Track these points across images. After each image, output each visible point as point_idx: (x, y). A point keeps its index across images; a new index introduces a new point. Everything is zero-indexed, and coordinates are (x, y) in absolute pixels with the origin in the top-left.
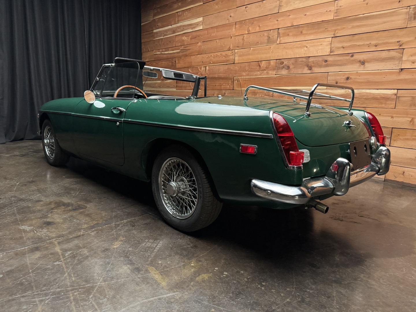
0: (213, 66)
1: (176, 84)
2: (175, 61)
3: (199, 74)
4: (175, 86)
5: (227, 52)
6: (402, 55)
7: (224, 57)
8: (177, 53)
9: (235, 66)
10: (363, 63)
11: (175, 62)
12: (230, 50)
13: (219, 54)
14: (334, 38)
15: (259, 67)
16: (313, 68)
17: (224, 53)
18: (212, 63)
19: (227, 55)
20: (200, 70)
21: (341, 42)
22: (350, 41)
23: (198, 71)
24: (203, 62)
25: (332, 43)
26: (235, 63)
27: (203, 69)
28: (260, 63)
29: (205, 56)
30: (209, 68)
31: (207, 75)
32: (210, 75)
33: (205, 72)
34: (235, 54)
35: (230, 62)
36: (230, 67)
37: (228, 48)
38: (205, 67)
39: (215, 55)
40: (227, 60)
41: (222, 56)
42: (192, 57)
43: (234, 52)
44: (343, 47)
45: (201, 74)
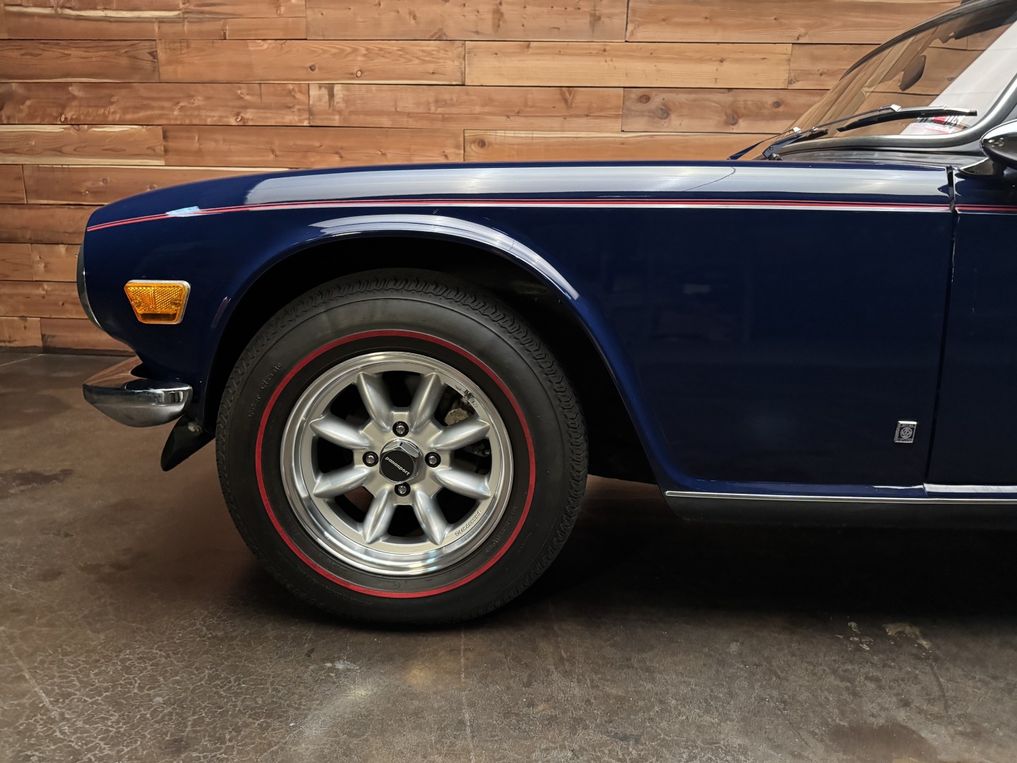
0: (364, 88)
1: (164, 143)
2: (153, 54)
3: (297, 107)
4: (160, 149)
5: (432, 46)
7: (417, 61)
8: (161, 21)
9: (467, 94)
11: (151, 58)
12: (444, 38)
13: (394, 46)
14: (796, 46)
15: (563, 105)
16: (740, 120)
17: (415, 47)
18: (359, 74)
19: (433, 54)
20: (299, 96)
21: (815, 59)
22: (839, 58)
23: (288, 98)
24: (312, 68)
25: (792, 59)
26: (466, 84)
27: (316, 94)
28: (567, 92)
29: (322, 49)
30: (348, 90)
31: (337, 117)
32: (353, 117)
33: (328, 104)
34: (467, 55)
35: (448, 81)
36: (446, 94)
37: (436, 34)
38: (325, 88)
39: (372, 49)
40: (433, 73)
41: (407, 56)
42: (250, 44)
43: (460, 49)
44: (820, 72)
45: (304, 110)
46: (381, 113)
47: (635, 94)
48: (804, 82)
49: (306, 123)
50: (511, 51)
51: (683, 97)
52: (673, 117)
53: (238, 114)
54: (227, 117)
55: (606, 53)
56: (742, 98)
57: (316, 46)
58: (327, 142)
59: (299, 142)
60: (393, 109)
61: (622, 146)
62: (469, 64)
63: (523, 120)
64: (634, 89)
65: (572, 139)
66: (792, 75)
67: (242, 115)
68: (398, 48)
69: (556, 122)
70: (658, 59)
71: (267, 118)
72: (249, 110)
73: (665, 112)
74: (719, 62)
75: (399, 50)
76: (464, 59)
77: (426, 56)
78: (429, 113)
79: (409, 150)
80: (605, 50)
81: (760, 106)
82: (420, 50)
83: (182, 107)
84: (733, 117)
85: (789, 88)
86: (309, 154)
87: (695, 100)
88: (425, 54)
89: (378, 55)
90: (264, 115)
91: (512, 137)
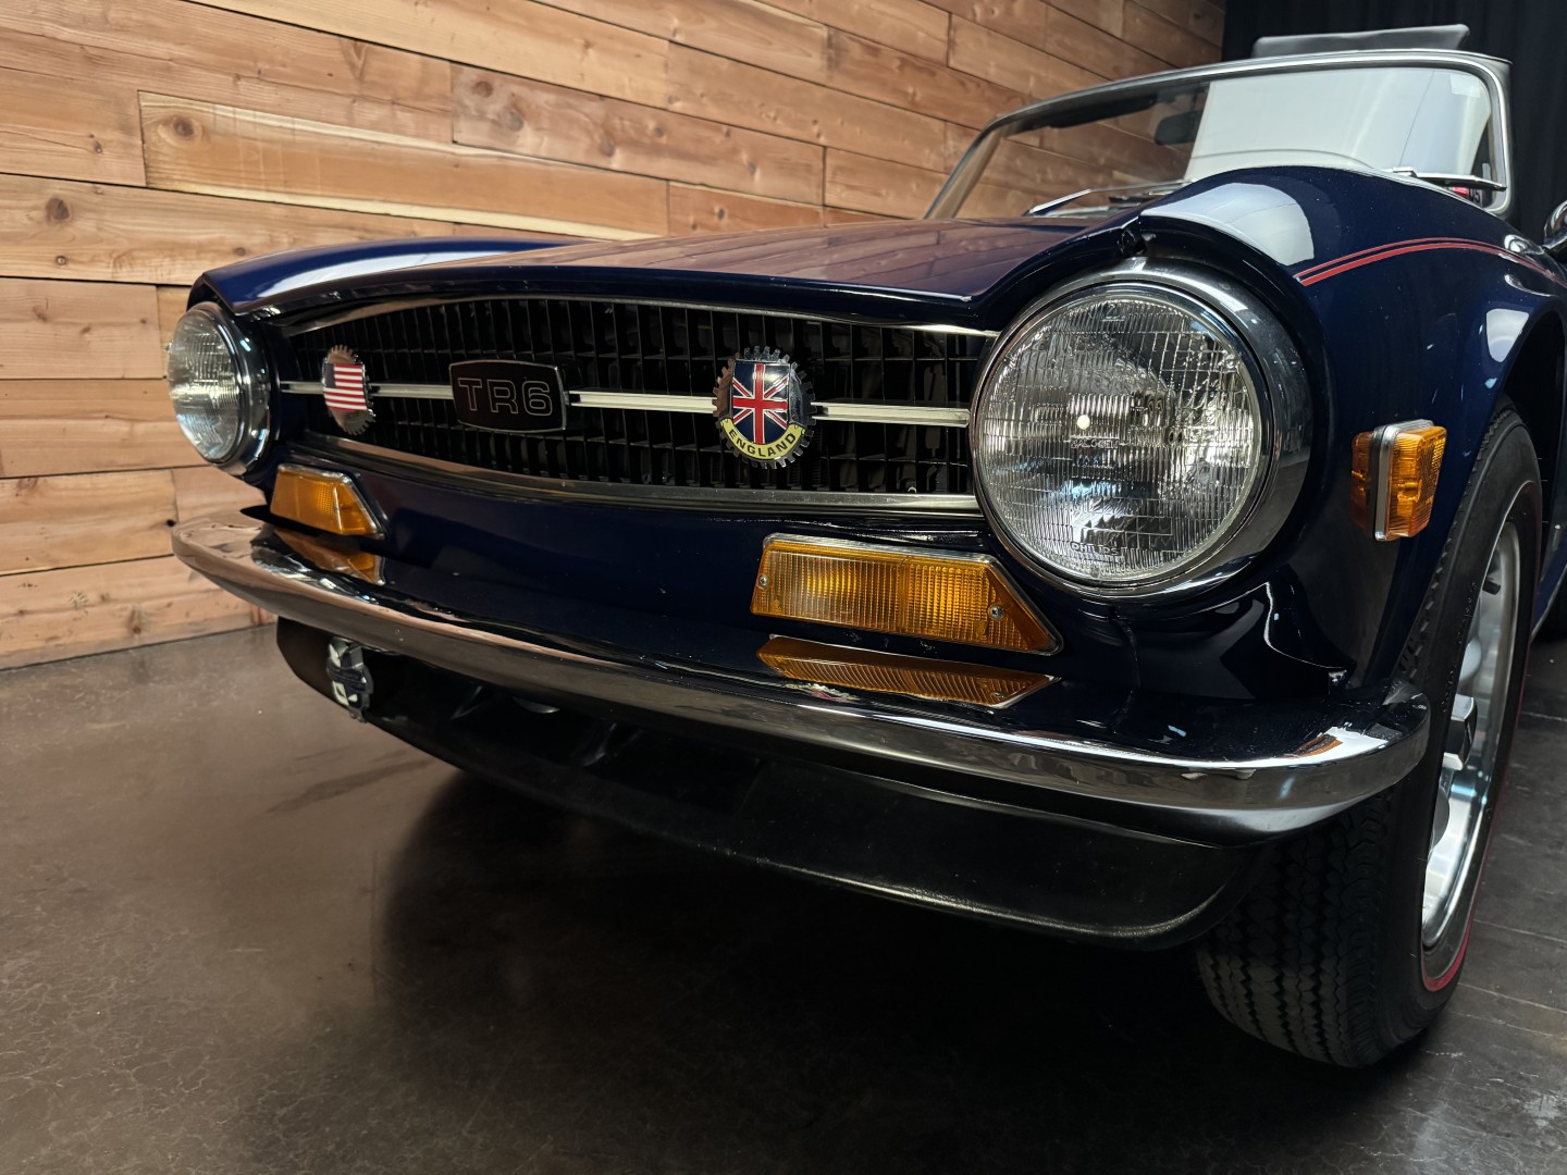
6: (821, 166)
10: (752, 168)
14: (673, 45)
15: (348, 74)
16: (617, 150)
21: (695, 71)
25: (670, 64)
28: (353, 49)
44: (700, 91)
47: (470, 75)
48: (684, 104)
51: (543, 98)
52: (528, 129)
56: (617, 114)
61: (455, 170)
63: (270, 91)
64: (465, 68)
66: (672, 89)
69: (338, 106)
70: (497, 18)
73: (518, 115)
74: (584, 48)
78: (43, 36)
81: (640, 131)
84: (608, 142)
85: (669, 109)
87: (558, 105)
91: (249, 122)
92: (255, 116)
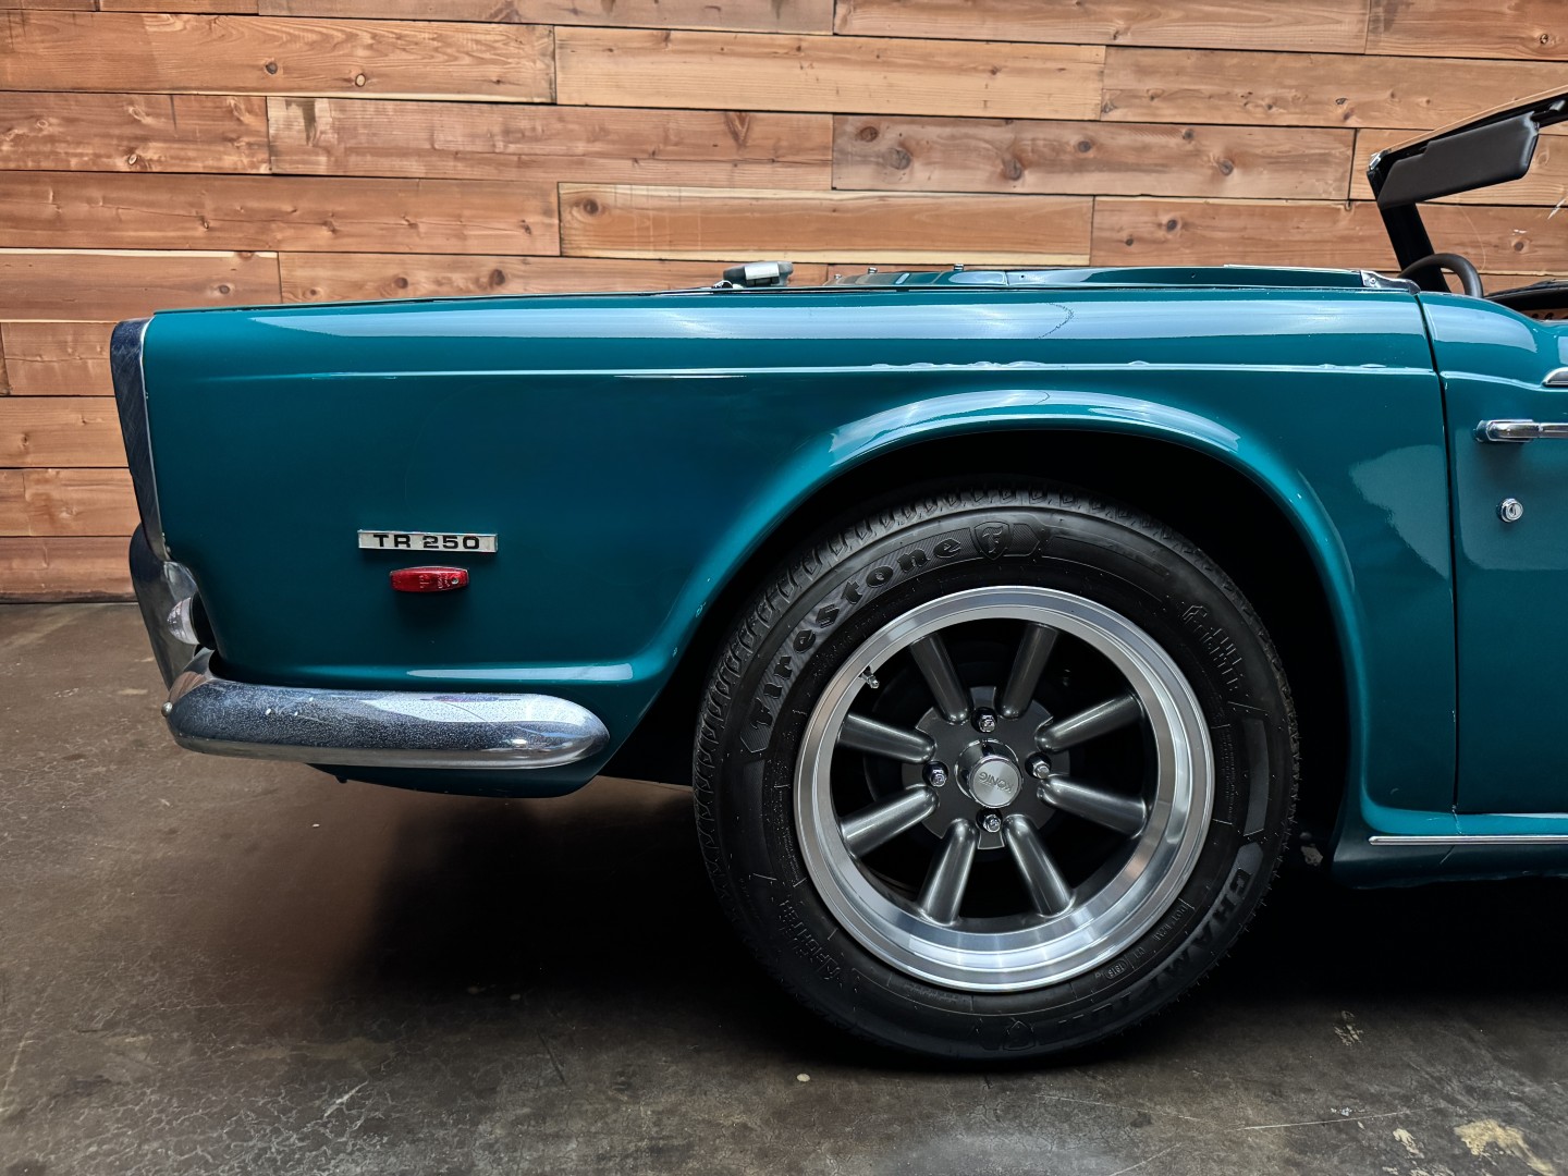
0: (371, 106)
3: (246, 139)
5: (494, 32)
6: (1350, 152)
7: (467, 60)
9: (561, 119)
10: (1226, 167)
12: (517, 21)
13: (423, 32)
14: (1112, 50)
15: (731, 142)
16: (1026, 172)
17: (465, 35)
18: (361, 80)
19: (495, 48)
20: (247, 118)
21: (1142, 71)
22: (1180, 72)
23: (227, 123)
24: (271, 68)
25: (1106, 71)
26: (559, 102)
27: (281, 115)
28: (737, 120)
29: (289, 34)
30: (343, 110)
31: (323, 159)
32: (353, 159)
33: (304, 135)
34: (557, 51)
35: (525, 96)
36: (523, 120)
37: (500, 11)
38: (299, 105)
39: (383, 36)
40: (498, 82)
41: (449, 51)
42: (148, 20)
43: (546, 40)
44: (1150, 93)
45: (260, 145)
46: (404, 153)
47: (852, 125)
48: (1125, 110)
49: (264, 169)
50: (639, 45)
51: (932, 132)
52: (917, 165)
53: (131, 151)
54: (109, 157)
55: (803, 54)
56: (1029, 134)
57: (278, 27)
58: (305, 205)
59: (254, 204)
60: (428, 146)
61: (834, 214)
62: (563, 67)
63: (662, 166)
64: (850, 117)
65: (750, 201)
66: (1107, 97)
67: (138, 152)
68: (431, 36)
69: (720, 172)
70: (887, 64)
71: (189, 159)
72: (152, 144)
73: (904, 156)
74: (990, 74)
75: (433, 39)
76: (554, 58)
77: (481, 51)
78: (494, 153)
79: (459, 217)
80: (799, 49)
81: (1058, 148)
82: (472, 40)
83: (17, 136)
84: (1015, 165)
85: (1103, 119)
86: (273, 226)
87: (953, 137)
88: (479, 47)
89: (395, 46)
90: (182, 153)
91: (643, 196)
92: (648, 190)
